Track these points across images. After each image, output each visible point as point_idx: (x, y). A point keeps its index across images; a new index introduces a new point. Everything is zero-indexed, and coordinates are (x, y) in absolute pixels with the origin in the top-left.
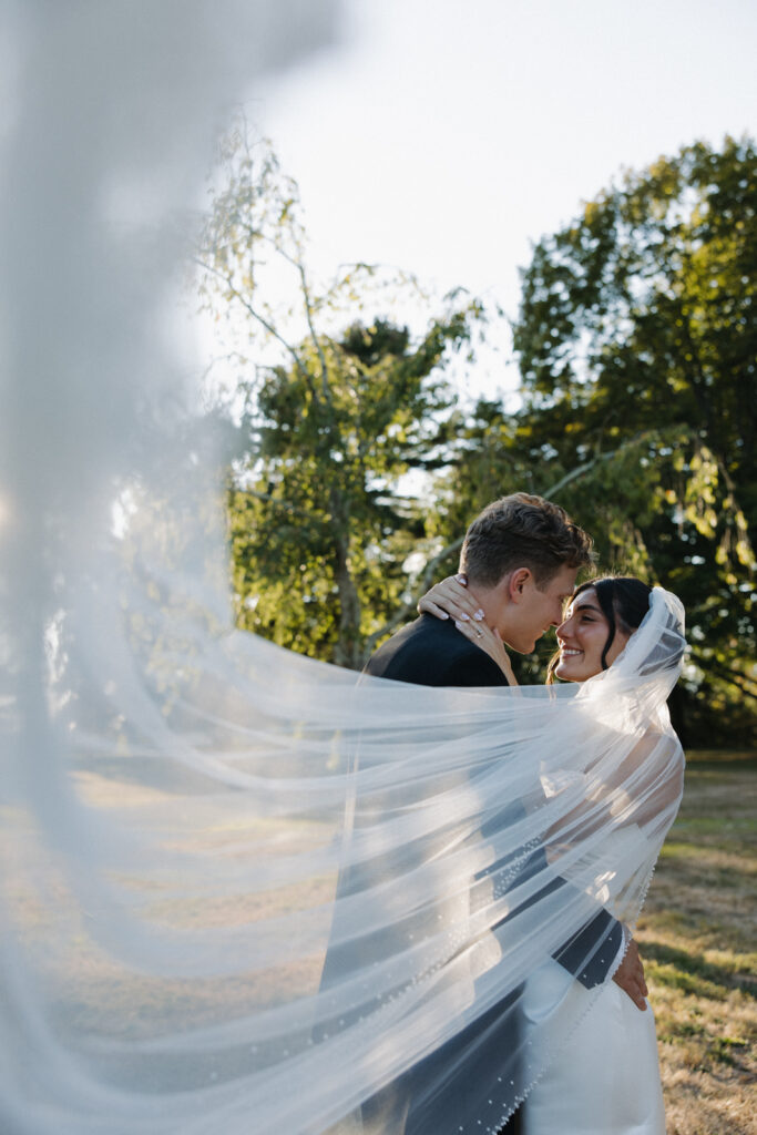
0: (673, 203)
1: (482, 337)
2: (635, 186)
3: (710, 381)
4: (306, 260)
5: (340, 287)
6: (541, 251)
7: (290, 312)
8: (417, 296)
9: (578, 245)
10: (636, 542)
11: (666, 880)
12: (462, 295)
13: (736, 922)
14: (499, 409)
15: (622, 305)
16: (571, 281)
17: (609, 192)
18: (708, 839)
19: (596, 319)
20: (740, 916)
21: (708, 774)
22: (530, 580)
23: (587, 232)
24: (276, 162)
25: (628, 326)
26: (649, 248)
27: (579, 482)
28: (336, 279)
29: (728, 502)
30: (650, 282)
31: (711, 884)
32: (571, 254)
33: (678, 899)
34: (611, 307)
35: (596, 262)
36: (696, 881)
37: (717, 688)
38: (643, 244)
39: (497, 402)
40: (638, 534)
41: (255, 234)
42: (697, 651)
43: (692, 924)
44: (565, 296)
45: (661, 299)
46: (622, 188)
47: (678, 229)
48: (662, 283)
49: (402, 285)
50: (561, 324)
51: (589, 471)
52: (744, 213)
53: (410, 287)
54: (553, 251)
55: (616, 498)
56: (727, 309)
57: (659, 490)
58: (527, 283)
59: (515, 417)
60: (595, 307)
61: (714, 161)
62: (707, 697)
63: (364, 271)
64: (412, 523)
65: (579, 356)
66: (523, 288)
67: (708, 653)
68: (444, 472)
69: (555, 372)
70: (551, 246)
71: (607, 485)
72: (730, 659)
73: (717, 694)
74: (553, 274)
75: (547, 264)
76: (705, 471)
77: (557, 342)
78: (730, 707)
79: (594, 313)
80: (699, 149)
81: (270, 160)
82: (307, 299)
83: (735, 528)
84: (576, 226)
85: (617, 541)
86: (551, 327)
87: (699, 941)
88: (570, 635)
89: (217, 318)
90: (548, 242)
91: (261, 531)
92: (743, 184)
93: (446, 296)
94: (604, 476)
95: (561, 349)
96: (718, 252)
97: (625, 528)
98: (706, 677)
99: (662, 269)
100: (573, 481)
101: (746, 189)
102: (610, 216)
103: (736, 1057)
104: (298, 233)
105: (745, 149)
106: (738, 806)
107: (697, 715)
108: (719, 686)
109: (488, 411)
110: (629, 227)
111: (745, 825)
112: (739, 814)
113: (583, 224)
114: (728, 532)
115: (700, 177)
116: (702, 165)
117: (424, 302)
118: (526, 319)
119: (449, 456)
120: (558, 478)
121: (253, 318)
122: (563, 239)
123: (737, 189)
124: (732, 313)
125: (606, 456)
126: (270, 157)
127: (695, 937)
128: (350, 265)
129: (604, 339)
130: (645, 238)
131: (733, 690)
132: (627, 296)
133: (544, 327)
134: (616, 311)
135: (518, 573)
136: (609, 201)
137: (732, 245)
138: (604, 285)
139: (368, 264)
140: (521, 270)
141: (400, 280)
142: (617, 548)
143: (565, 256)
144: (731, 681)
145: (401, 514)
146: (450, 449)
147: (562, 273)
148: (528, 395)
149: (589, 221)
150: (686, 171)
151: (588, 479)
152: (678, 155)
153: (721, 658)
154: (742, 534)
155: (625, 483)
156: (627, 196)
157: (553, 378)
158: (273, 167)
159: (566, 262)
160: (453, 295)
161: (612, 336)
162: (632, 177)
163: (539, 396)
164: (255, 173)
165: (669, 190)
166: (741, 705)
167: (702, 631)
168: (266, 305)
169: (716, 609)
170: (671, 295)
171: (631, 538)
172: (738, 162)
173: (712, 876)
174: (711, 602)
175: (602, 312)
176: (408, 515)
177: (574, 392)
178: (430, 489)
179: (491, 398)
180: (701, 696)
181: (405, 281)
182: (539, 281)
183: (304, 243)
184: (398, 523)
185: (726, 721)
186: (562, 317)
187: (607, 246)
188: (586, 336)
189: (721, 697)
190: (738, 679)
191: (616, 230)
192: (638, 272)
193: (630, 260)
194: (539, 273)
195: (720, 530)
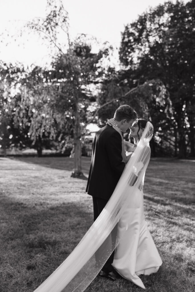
0: (162, 17)
1: (112, 54)
2: (152, 12)
3: (168, 64)
4: (69, 32)
5: (77, 39)
6: (127, 28)
7: (65, 45)
8: (96, 43)
9: (136, 27)
10: (146, 106)
11: (147, 184)
12: (107, 43)
13: (162, 192)
14: (114, 70)
15: (147, 43)
16: (134, 37)
17: (145, 13)
18: (158, 176)
19: (140, 47)
20: (163, 191)
21: (160, 163)
22: (126, 121)
23: (139, 23)
24: (63, 7)
25: (148, 49)
26: (155, 29)
27: (134, 92)
28: (76, 37)
29: (168, 99)
30: (154, 38)
31: (157, 185)
32: (134, 29)
33: (150, 188)
34: (144, 44)
35: (141, 32)
36: (154, 184)
37: (164, 143)
38: (153, 28)
39: (113, 67)
40: (147, 105)
41: (57, 24)
42: (160, 134)
43: (152, 192)
44: (132, 41)
45: (157, 43)
46: (149, 12)
47: (163, 24)
48: (158, 39)
49: (93, 40)
50: (131, 48)
51: (136, 89)
52: (180, 21)
53: (95, 40)
54: (130, 28)
55: (142, 95)
56: (173, 46)
57: (152, 95)
58: (123, 36)
59: (118, 72)
60: (140, 44)
61: (173, 6)
62: (161, 145)
63: (83, 36)
64: (90, 98)
65: (135, 56)
66: (122, 37)
67: (162, 134)
68: (99, 85)
69: (129, 61)
70: (130, 27)
71: (140, 93)
72: (167, 135)
73: (164, 144)
74: (130, 34)
75: (128, 31)
76: (163, 90)
77: (130, 53)
78: (167, 147)
79: (140, 45)
80: (169, 3)
81: (61, 6)
82: (69, 42)
83: (169, 104)
84: (136, 22)
85: (142, 106)
86: (128, 49)
87: (153, 195)
88: (132, 129)
89: (48, 48)
90: (129, 25)
91: (57, 100)
92: (180, 13)
93: (104, 43)
94: (139, 91)
95: (131, 55)
96: (173, 31)
97: (144, 103)
98: (162, 140)
99: (158, 35)
100: (132, 91)
101: (180, 15)
102: (145, 20)
103: (158, 214)
104: (67, 25)
105: (181, 3)
106: (166, 170)
107: (159, 149)
108: (165, 142)
109: (111, 70)
110: (150, 23)
111: (166, 174)
112: (166, 171)
113: (138, 21)
114: (168, 106)
115: (169, 11)
116: (170, 7)
117: (98, 44)
118: (122, 46)
119: (101, 81)
120: (128, 91)
121: (56, 47)
122: (133, 25)
123: (178, 15)
124: (175, 47)
125: (140, 86)
126: (62, 5)
127: (152, 195)
128: (80, 34)
129: (142, 52)
130: (154, 26)
131: (168, 144)
132: (148, 41)
133: (126, 48)
134: (145, 45)
135: (124, 120)
136: (145, 16)
137: (176, 29)
138: (143, 38)
139: (84, 34)
140: (121, 33)
141: (92, 38)
142: (141, 108)
143: (133, 30)
144: (167, 141)
145: (87, 95)
146: (100, 79)
147: (132, 34)
148: (122, 66)
149: (140, 21)
150: (166, 9)
151: (136, 91)
152: (164, 4)
153: (165, 135)
154: (171, 106)
155: (144, 93)
156: (150, 14)
157: (128, 62)
158: (62, 8)
159: (133, 31)
160: (105, 43)
161: (144, 52)
162: (152, 9)
163: (124, 67)
164: (57, 9)
165: (161, 14)
166: (170, 147)
167: (161, 128)
168: (59, 44)
169: (165, 123)
170: (159, 42)
171: (145, 106)
172: (179, 7)
173: (157, 184)
174: (164, 121)
175: (142, 45)
176: (89, 96)
177: (133, 66)
178: (95, 89)
179: (112, 66)
180: (160, 145)
181: (94, 39)
182: (126, 36)
183: (68, 27)
184: (87, 98)
185: (166, 151)
186: (131, 46)
187: (144, 28)
188: (137, 51)
189: (165, 145)
190: (169, 141)
191: (146, 23)
192: (151, 35)
193: (150, 32)
194: (126, 34)
195: (166, 105)
